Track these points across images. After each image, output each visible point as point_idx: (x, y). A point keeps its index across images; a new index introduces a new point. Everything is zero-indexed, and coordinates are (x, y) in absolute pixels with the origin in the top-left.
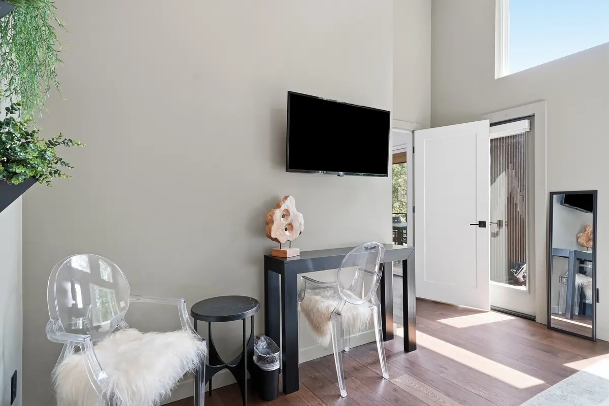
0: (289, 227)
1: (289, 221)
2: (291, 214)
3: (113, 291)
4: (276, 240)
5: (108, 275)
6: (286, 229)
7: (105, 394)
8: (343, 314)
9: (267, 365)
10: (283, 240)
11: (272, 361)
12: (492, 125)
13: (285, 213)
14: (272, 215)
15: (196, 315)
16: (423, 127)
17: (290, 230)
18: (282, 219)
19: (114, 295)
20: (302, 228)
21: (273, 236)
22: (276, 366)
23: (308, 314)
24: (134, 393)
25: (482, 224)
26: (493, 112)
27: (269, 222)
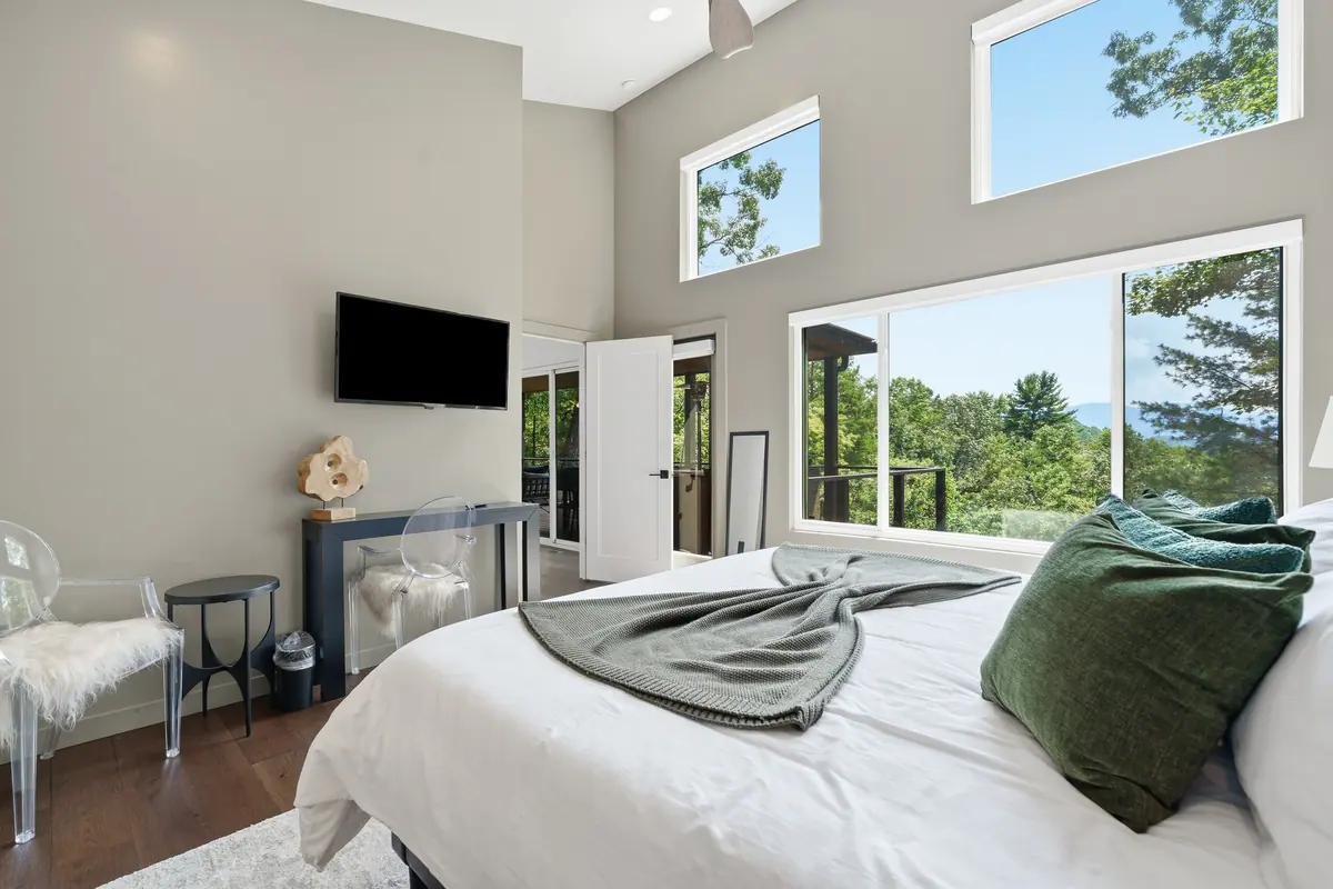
0: (340, 479)
1: (339, 471)
2: (344, 460)
3: (30, 582)
4: (315, 496)
5: (22, 559)
6: (335, 482)
7: (8, 683)
8: (411, 591)
9: (292, 663)
10: (327, 497)
11: (299, 657)
12: (676, 342)
13: (331, 459)
14: (307, 463)
15: (172, 600)
16: (601, 337)
17: (341, 482)
18: (327, 468)
19: (33, 591)
20: (365, 481)
21: (309, 490)
22: (308, 663)
23: (367, 596)
24: (53, 680)
25: (664, 474)
26: (679, 325)
27: (304, 473)
